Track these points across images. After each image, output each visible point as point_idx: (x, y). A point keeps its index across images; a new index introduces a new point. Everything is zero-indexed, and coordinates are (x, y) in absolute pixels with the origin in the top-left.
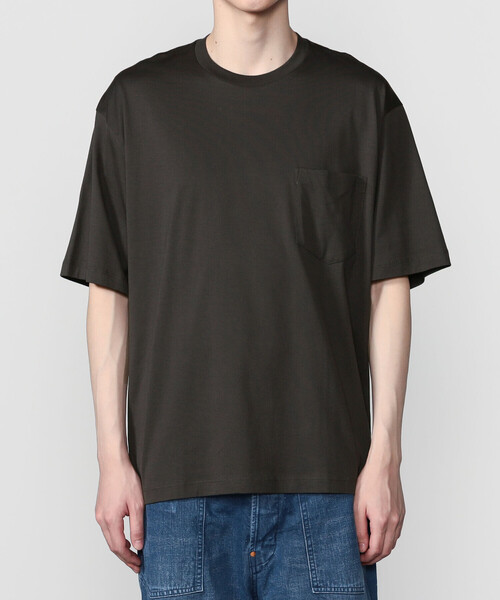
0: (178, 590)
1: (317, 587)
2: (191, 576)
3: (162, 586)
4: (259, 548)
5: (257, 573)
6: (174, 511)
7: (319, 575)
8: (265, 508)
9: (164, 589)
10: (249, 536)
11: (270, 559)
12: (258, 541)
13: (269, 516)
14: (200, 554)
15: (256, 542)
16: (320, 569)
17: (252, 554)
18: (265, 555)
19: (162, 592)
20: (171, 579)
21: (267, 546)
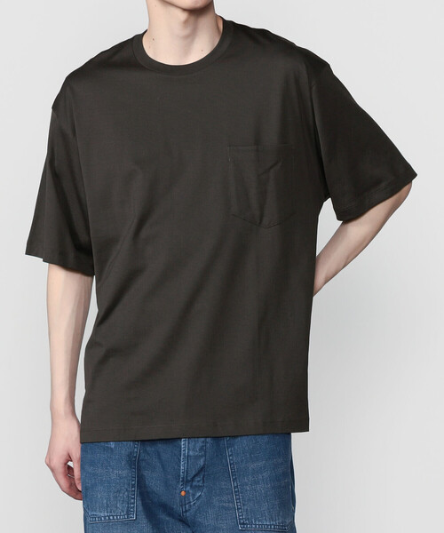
0: (113, 516)
1: (244, 524)
2: (125, 505)
3: (101, 512)
4: (188, 488)
5: (186, 511)
6: (113, 446)
7: (245, 513)
8: (193, 450)
9: (102, 515)
10: (179, 476)
11: (198, 499)
12: (188, 481)
13: (197, 458)
14: (133, 486)
15: (186, 482)
16: (246, 507)
17: (183, 493)
18: (194, 495)
19: (100, 517)
20: (108, 506)
21: (196, 486)
